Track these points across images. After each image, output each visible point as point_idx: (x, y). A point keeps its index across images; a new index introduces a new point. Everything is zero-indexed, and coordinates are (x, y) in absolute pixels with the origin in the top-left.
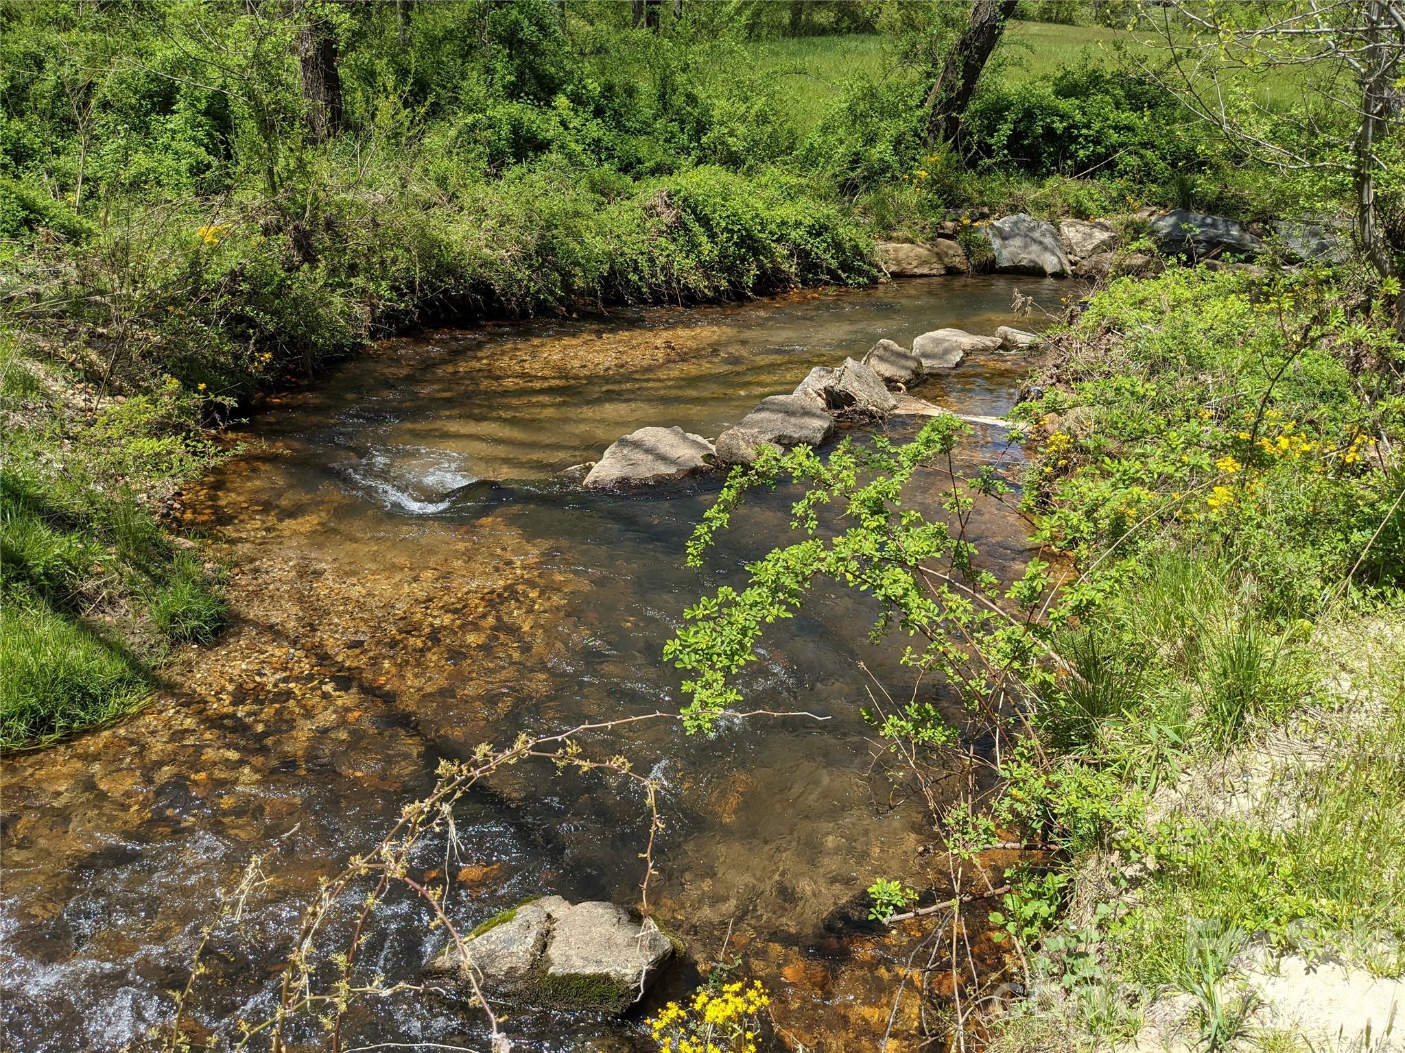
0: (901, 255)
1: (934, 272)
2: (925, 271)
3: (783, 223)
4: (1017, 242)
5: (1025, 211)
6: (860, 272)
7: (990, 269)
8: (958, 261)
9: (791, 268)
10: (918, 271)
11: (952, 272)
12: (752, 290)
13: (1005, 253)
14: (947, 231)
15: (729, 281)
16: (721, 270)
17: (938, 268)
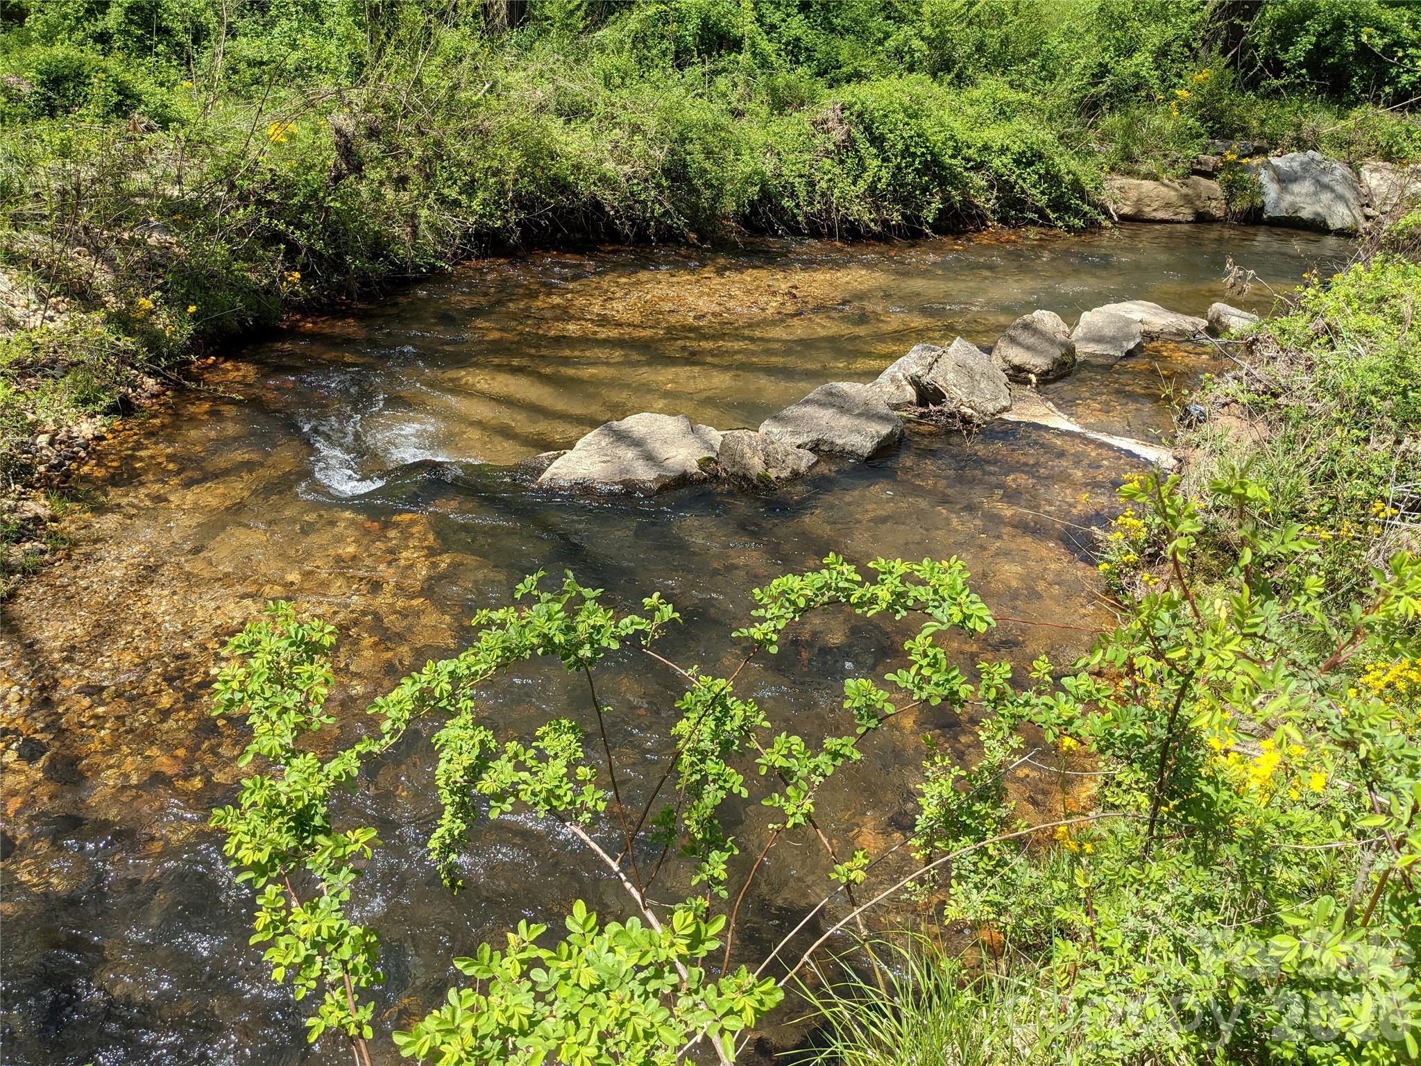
0: (1139, 194)
1: (1180, 217)
2: (1167, 216)
3: (986, 148)
4: (1302, 189)
5: (1315, 148)
6: (1077, 213)
7: (1254, 218)
8: (1216, 208)
9: (986, 202)
10: (1160, 215)
11: (1202, 218)
12: (932, 226)
14: (1205, 168)
15: (903, 215)
16: (895, 201)
17: (1186, 214)
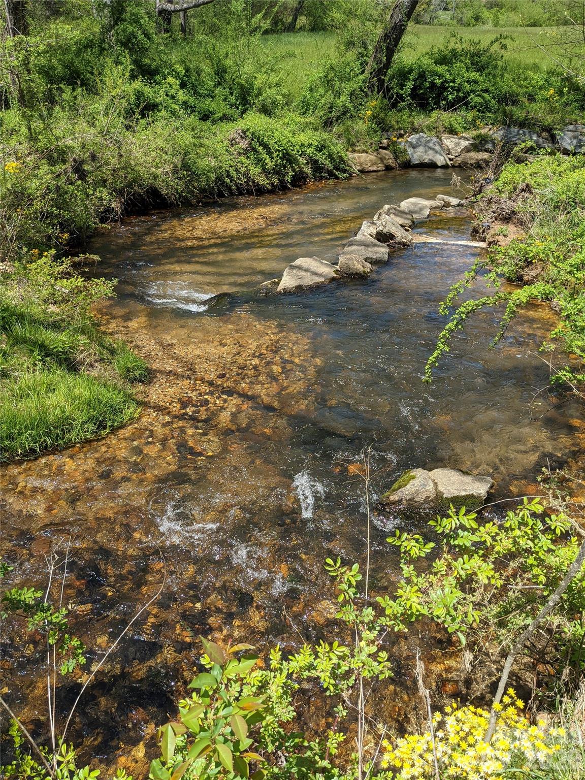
0: (362, 160)
1: (379, 169)
2: (375, 168)
3: (302, 145)
4: (420, 150)
5: (422, 131)
6: (344, 171)
7: (408, 165)
8: (391, 162)
9: (308, 170)
10: (371, 169)
11: (388, 168)
12: (291, 184)
13: (415, 156)
14: (384, 145)
15: (279, 180)
16: (274, 173)
17: (381, 167)
